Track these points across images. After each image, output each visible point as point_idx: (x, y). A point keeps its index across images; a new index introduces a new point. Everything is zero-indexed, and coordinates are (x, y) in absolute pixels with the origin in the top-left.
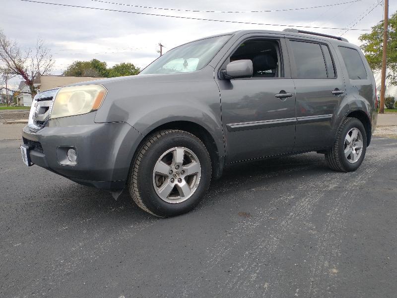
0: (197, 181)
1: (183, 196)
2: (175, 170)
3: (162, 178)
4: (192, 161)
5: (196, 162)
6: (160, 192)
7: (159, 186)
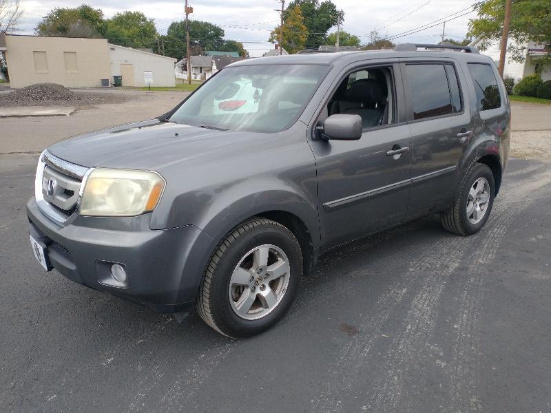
0: (284, 285)
1: (267, 307)
2: (257, 276)
3: (239, 289)
4: (279, 259)
5: (284, 260)
6: (238, 309)
7: (236, 300)
